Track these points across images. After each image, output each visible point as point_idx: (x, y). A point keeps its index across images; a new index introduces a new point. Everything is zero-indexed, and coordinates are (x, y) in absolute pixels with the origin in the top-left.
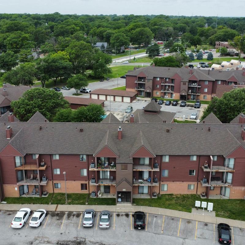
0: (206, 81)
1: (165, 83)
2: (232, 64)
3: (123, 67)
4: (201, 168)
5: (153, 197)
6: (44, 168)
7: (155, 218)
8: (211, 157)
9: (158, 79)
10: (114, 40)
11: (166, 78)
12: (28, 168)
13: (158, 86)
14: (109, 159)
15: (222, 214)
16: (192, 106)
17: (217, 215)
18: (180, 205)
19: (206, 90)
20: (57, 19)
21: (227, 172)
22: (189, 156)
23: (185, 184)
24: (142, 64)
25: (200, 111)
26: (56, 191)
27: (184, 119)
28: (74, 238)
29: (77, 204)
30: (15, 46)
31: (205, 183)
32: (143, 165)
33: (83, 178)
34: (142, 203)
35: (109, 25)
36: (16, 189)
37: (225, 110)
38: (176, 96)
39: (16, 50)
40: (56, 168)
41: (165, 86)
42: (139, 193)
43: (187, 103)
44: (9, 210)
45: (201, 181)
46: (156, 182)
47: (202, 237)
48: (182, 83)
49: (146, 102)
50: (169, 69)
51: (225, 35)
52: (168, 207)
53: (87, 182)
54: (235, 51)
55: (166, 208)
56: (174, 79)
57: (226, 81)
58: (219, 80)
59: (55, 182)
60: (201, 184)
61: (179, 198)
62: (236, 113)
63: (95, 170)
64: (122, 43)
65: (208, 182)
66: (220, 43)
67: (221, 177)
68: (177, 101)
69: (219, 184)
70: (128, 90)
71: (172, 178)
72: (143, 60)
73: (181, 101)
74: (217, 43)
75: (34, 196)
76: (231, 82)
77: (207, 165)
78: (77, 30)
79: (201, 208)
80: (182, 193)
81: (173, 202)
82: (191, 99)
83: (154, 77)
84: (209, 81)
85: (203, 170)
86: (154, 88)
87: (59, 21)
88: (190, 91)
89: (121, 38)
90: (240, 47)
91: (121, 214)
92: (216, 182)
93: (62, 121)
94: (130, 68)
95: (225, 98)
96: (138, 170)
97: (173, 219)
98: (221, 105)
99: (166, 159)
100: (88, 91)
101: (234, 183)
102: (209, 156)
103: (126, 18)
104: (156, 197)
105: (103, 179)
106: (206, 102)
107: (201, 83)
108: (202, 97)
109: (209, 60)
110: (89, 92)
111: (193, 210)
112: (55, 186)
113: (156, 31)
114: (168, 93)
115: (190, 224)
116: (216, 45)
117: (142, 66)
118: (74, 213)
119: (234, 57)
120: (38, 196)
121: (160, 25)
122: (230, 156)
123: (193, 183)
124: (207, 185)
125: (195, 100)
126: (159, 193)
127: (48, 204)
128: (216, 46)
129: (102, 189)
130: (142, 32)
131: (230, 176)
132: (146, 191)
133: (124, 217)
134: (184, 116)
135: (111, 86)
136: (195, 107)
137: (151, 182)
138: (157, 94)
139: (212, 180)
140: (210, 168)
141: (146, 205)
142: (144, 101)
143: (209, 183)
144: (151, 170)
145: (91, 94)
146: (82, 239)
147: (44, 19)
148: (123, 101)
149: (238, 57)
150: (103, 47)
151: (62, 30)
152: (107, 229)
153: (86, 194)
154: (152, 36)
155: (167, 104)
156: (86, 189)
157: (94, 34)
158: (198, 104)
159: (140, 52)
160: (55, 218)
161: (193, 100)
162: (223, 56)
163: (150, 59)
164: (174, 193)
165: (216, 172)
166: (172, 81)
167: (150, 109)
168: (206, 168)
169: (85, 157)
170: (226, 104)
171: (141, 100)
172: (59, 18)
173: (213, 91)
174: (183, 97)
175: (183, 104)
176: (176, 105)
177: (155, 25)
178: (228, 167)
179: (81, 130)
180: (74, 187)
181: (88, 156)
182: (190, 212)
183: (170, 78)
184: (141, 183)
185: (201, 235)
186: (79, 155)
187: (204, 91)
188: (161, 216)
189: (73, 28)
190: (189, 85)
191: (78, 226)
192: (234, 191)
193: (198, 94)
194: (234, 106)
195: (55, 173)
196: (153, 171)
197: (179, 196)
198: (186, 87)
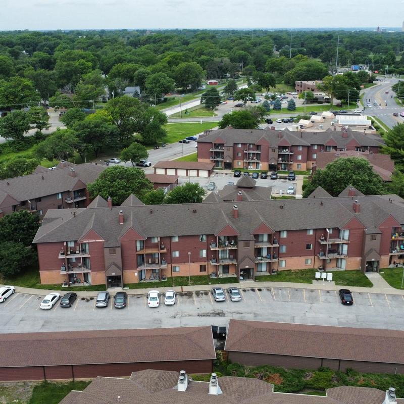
0: (300, 146)
1: (249, 150)
2: (324, 118)
3: (176, 126)
4: (318, 241)
5: (272, 274)
6: (165, 251)
7: (280, 291)
8: (327, 229)
9: (240, 146)
10: (152, 84)
11: (250, 144)
12: (149, 251)
13: (240, 155)
14: (228, 238)
15: (341, 282)
16: (285, 178)
17: (337, 284)
18: (300, 278)
19: (300, 157)
20: (42, 44)
21: (343, 244)
22: (306, 230)
23: (303, 259)
24: (201, 120)
25: (296, 184)
26: (174, 275)
27: (280, 195)
28: (212, 310)
29: (200, 285)
30: (12, 100)
31: (322, 256)
32: (262, 242)
33: (202, 259)
34: (263, 279)
35: (134, 57)
36: (136, 274)
37: (331, 182)
38: (263, 166)
39: (13, 104)
40: (175, 251)
41: (249, 154)
42: (258, 271)
43: (278, 175)
44: (135, 294)
45: (318, 255)
46: (275, 258)
47: (326, 301)
48: (270, 150)
49: (227, 175)
50: (252, 132)
51: (308, 71)
52: (289, 280)
53: (206, 264)
54: (324, 95)
55: (287, 282)
56: (260, 145)
57: (323, 145)
58: (315, 145)
59: (173, 265)
60: (319, 258)
61: (297, 272)
62: (343, 185)
63: (217, 249)
64: (164, 87)
65: (325, 254)
66: (301, 83)
67: (336, 249)
68: (265, 173)
69: (335, 256)
70: (201, 160)
71: (291, 253)
72: (198, 114)
73: (272, 172)
74: (298, 82)
75: (153, 281)
76: (330, 147)
77: (323, 238)
78: (88, 67)
79: (321, 279)
80: (300, 268)
81: (294, 276)
82: (282, 169)
83: (234, 144)
84: (303, 146)
85: (320, 243)
86: (235, 157)
87: (45, 48)
88: (280, 159)
89: (162, 80)
90: (332, 91)
91: (246, 289)
92: (332, 254)
93: (156, 203)
94: (185, 126)
95: (329, 169)
96: (259, 247)
97: (297, 290)
98: (326, 178)
99: (284, 235)
100: (148, 163)
101: (350, 254)
102: (325, 230)
103: (150, 39)
104: (276, 274)
105: (222, 259)
106: (301, 173)
107: (294, 149)
108: (295, 167)
109: (290, 110)
110: (148, 165)
111: (314, 281)
112: (173, 269)
113: (205, 64)
114: (252, 162)
115: (314, 293)
116: (297, 85)
117: (201, 122)
118: (201, 292)
119: (324, 104)
120: (158, 281)
121: (209, 54)
122: (345, 228)
123: (310, 257)
124: (324, 258)
125: (287, 171)
126: (278, 270)
127: (172, 286)
128: (297, 88)
129: (221, 270)
130: (188, 69)
131: (345, 248)
132: (264, 268)
133: (251, 292)
134: (281, 191)
135: (172, 155)
136: (289, 180)
137: (270, 258)
138: (239, 164)
139: (328, 253)
140: (326, 241)
141: (268, 281)
142: (224, 174)
143: (326, 256)
144: (271, 246)
145: (155, 168)
146: (219, 311)
147: (19, 45)
148: (198, 175)
149: (329, 104)
150: (136, 94)
151: (69, 69)
152: (239, 301)
153: (205, 276)
154: (203, 74)
155: (255, 176)
156: (205, 271)
157: (118, 74)
158: (293, 175)
159: (189, 99)
160: (185, 297)
161: (284, 171)
162: (309, 103)
163: (207, 112)
164: (293, 268)
165: (332, 245)
166: (258, 147)
167: (244, 185)
168: (322, 240)
169: (204, 238)
170: (332, 176)
171: (220, 173)
172: (44, 43)
173: (308, 158)
174: (272, 168)
175: (274, 176)
176: (265, 178)
177: (201, 54)
178: (343, 239)
179: (195, 211)
180: (193, 269)
181: (207, 236)
182: (312, 283)
183: (254, 144)
184: (261, 260)
185: (325, 300)
186: (199, 236)
187: (297, 158)
188: (285, 288)
189: (83, 64)
190: (278, 152)
191: (210, 302)
192: (350, 262)
193: (291, 163)
194: (341, 177)
195: (173, 256)
196: (274, 247)
197: (297, 271)
198: (276, 154)
